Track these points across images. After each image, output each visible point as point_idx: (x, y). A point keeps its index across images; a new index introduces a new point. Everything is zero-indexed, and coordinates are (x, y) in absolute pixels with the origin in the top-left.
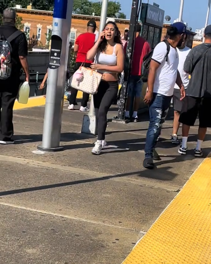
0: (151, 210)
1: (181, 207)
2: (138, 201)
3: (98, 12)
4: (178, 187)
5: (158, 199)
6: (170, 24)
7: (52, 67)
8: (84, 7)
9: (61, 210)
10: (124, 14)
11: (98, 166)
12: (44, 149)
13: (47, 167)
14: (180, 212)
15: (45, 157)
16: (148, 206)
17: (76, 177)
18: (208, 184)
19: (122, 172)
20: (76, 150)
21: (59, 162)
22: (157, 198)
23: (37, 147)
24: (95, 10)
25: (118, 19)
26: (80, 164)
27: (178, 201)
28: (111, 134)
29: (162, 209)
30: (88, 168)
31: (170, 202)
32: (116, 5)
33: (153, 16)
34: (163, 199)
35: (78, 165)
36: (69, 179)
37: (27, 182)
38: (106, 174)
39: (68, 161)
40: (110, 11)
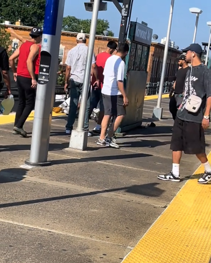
0: (138, 225)
1: (168, 223)
2: (126, 216)
3: (86, 29)
4: (165, 203)
5: (145, 215)
6: (158, 42)
7: (41, 82)
8: (73, 24)
9: (48, 224)
10: (112, 32)
11: (85, 182)
12: (31, 163)
13: (35, 182)
14: (168, 227)
15: (33, 172)
16: (135, 221)
17: (63, 192)
18: (195, 201)
19: (109, 187)
20: (64, 165)
21: (46, 177)
22: (145, 213)
23: (24, 162)
24: (84, 28)
25: (106, 36)
26: (67, 179)
27: (165, 217)
28: (99, 150)
29: (149, 225)
30: (76, 183)
31: (158, 218)
32: (104, 23)
33: (141, 35)
34: (151, 215)
35: (65, 180)
36: (56, 194)
37: (14, 196)
38: (94, 189)
39: (55, 176)
40: (98, 28)
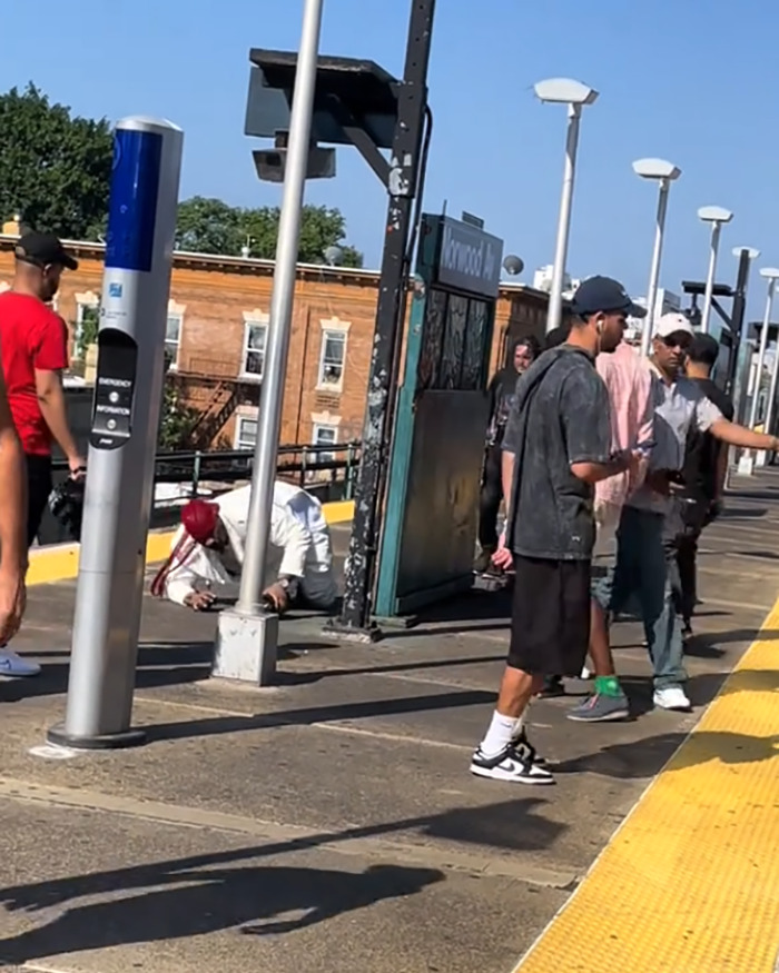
0: (473, 958)
1: (583, 947)
2: (427, 926)
3: (261, 244)
4: (569, 872)
5: (497, 918)
6: (523, 285)
7: (103, 441)
8: (213, 227)
9: (139, 965)
10: (356, 249)
11: (273, 800)
12: (73, 739)
13: (86, 806)
14: (582, 963)
15: (78, 771)
16: (462, 944)
17: (193, 841)
18: (680, 860)
19: (363, 819)
20: (192, 741)
21: (128, 789)
22: (495, 913)
23: (45, 734)
24: (251, 238)
25: (333, 267)
26: (205, 793)
27: (570, 925)
28: (320, 681)
29: (512, 955)
30: (239, 808)
31: (544, 927)
32: (325, 219)
33: (462, 259)
34: (517, 918)
35: (198, 797)
36: (168, 850)
37: (12, 863)
38: (305, 828)
39: (162, 783)
40: (305, 240)
